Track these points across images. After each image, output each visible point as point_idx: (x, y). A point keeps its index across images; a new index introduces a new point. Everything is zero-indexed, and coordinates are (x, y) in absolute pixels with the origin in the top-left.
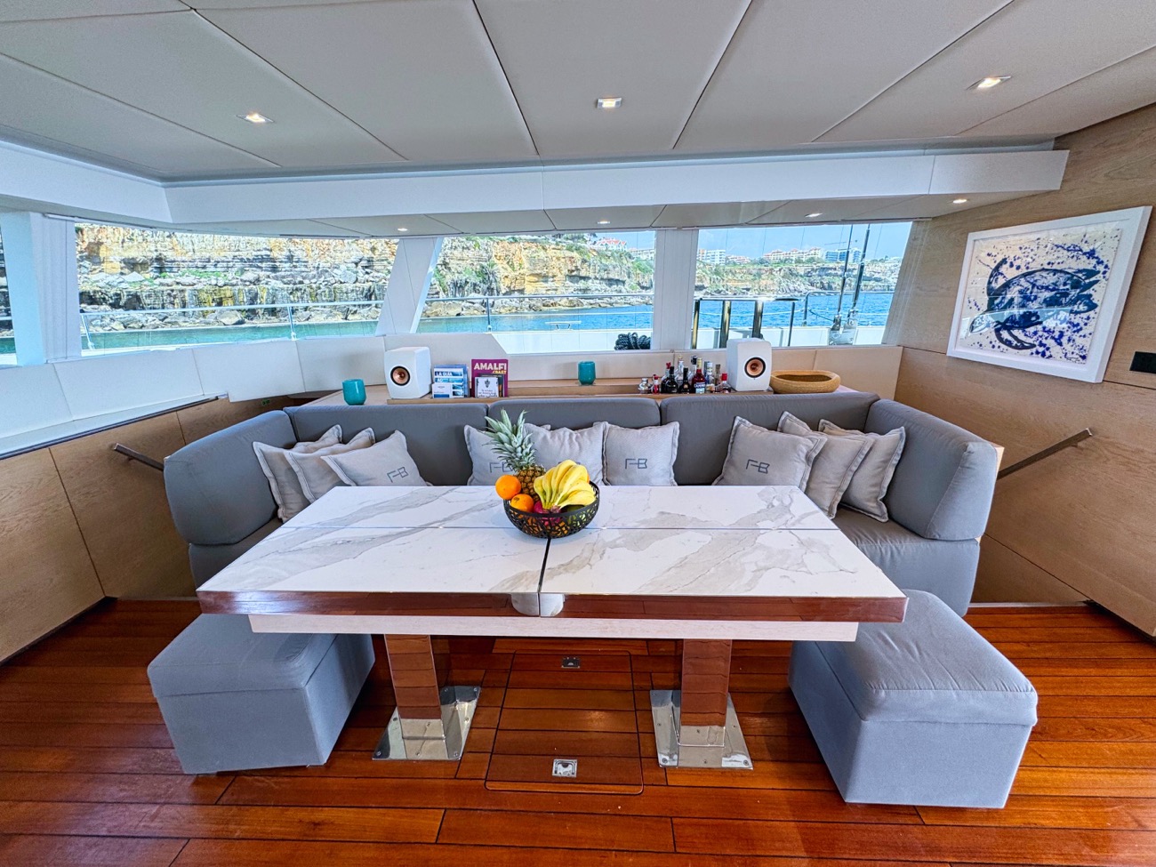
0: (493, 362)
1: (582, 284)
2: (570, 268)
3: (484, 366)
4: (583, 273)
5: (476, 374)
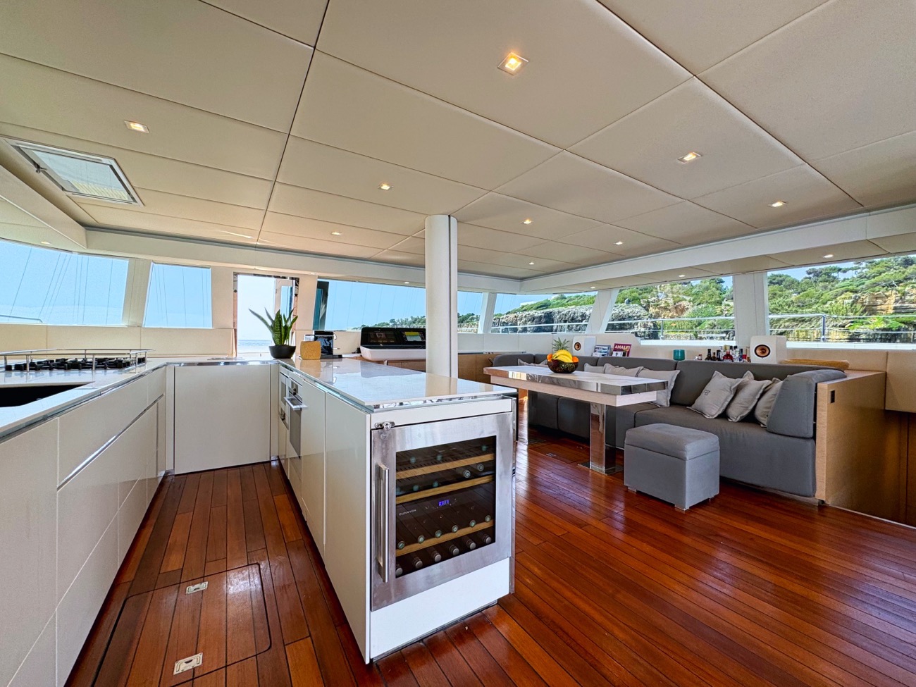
0: (623, 345)
3: (619, 347)
5: (615, 350)
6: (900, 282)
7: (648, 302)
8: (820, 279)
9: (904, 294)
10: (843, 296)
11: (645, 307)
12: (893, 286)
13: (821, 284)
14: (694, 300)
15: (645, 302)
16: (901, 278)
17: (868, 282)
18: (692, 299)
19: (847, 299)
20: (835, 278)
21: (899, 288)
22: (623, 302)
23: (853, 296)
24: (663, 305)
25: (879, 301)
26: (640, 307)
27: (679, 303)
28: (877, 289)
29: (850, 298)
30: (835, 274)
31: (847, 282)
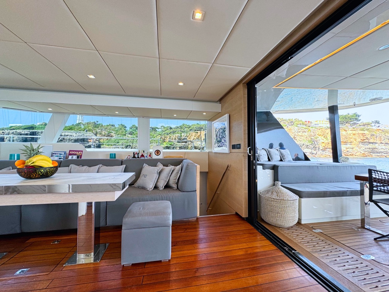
0: (77, 151)
1: (371, 146)
2: (362, 138)
3: (74, 152)
4: (371, 141)
5: (70, 154)
6: (170, 133)
7: (97, 132)
8: (153, 130)
9: (170, 137)
10: (158, 136)
11: (95, 134)
12: (168, 134)
13: (153, 132)
14: (116, 133)
15: (95, 132)
16: (170, 132)
17: (164, 133)
18: (115, 132)
19: (159, 137)
20: (156, 130)
21: (169, 135)
22: (84, 131)
23: (161, 136)
24: (103, 134)
25: (166, 138)
26: (92, 134)
27: (110, 134)
28: (165, 135)
29: (160, 137)
30: (156, 129)
31: (159, 132)
